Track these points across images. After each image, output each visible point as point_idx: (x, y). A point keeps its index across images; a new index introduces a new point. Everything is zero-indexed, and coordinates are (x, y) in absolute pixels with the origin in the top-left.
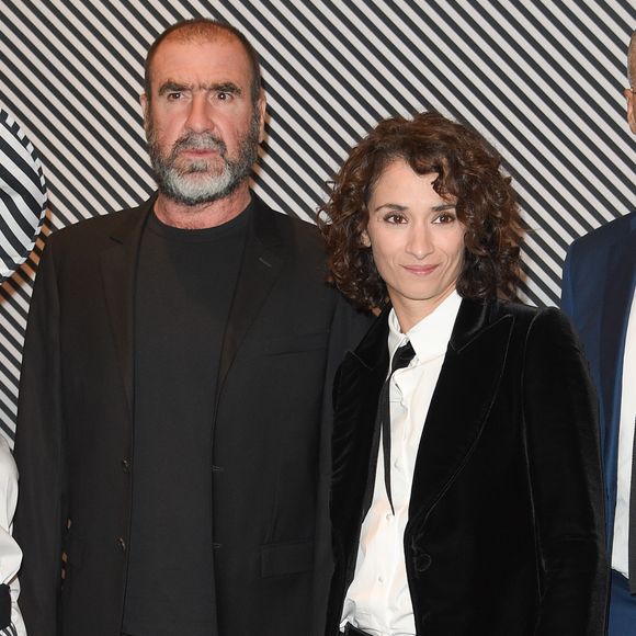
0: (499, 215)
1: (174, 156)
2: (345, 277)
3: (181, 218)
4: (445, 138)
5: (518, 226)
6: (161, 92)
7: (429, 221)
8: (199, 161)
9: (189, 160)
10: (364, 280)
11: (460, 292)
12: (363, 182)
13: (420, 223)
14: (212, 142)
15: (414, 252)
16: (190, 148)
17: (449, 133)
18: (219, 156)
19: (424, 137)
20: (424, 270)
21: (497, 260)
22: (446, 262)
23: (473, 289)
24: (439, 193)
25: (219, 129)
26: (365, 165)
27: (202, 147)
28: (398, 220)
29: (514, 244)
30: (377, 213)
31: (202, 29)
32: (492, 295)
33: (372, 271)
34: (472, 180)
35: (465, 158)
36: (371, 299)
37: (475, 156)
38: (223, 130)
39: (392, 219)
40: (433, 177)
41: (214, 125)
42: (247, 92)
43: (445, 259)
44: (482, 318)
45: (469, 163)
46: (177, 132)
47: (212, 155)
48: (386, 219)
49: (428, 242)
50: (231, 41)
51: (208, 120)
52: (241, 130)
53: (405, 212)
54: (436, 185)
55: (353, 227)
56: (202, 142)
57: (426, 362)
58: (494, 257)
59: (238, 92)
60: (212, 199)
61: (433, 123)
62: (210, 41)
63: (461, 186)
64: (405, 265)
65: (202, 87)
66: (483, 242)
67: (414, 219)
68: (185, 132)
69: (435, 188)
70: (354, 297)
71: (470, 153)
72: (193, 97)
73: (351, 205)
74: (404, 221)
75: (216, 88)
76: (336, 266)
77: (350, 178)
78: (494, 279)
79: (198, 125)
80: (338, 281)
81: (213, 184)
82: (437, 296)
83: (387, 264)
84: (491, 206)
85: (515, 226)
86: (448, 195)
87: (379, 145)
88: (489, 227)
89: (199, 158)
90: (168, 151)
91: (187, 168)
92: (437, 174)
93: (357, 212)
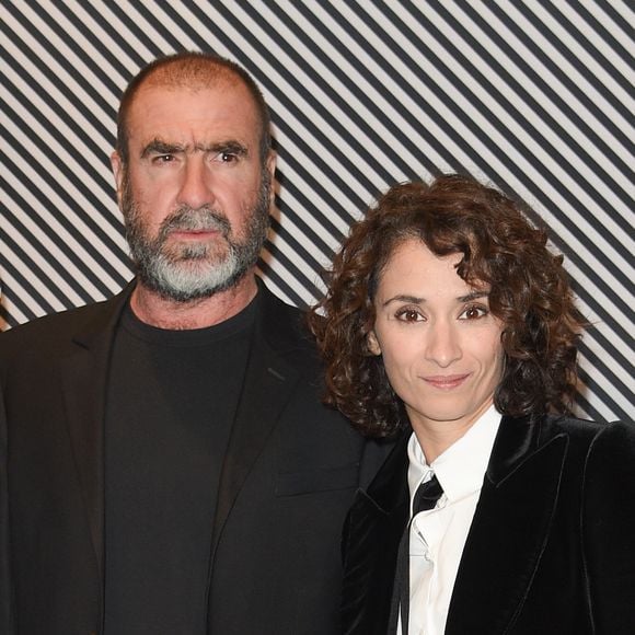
0: (547, 305)
1: (163, 238)
2: (347, 395)
3: (166, 316)
4: (471, 206)
5: (573, 320)
6: (145, 153)
7: (454, 317)
8: (194, 244)
9: (182, 243)
10: (374, 398)
11: (498, 409)
12: (367, 268)
13: (442, 319)
14: (212, 220)
15: (437, 358)
16: (184, 228)
17: (476, 200)
18: (220, 237)
19: (443, 206)
20: (450, 382)
21: (545, 365)
22: (478, 370)
23: (516, 403)
24: (466, 279)
25: (221, 203)
26: (368, 246)
27: (200, 227)
28: (412, 316)
29: (569, 344)
30: (387, 309)
31: (196, 70)
32: (541, 410)
33: (384, 386)
34: (509, 259)
35: (499, 233)
36: (385, 424)
37: (512, 229)
38: (226, 203)
39: (404, 316)
40: (457, 258)
41: (214, 198)
42: (255, 152)
43: (476, 367)
44: (527, 442)
45: (505, 239)
46: (165, 207)
47: (212, 236)
48: (398, 316)
49: (454, 345)
50: (234, 85)
51: (208, 192)
52: (248, 201)
53: (421, 305)
54: (461, 270)
55: (356, 329)
56: (200, 221)
57: (457, 502)
58: (540, 362)
59: (244, 152)
60: (210, 293)
61: (456, 188)
62: (208, 86)
63: (496, 268)
64: (425, 376)
65: (197, 148)
66: (526, 341)
67: (434, 314)
68: (177, 207)
69: (460, 273)
70: (361, 421)
71: (505, 225)
72: (187, 160)
73: (353, 300)
74: (420, 318)
75: (216, 148)
76: (335, 382)
77: (350, 265)
78: (542, 390)
79: (195, 197)
80: (339, 401)
81: (214, 273)
82: (469, 414)
83: (403, 377)
84: (535, 293)
85: (568, 320)
86: (478, 282)
87: (386, 220)
88: (535, 323)
89: (195, 240)
90: (154, 231)
91: (180, 254)
92: (462, 255)
93: (359, 309)
